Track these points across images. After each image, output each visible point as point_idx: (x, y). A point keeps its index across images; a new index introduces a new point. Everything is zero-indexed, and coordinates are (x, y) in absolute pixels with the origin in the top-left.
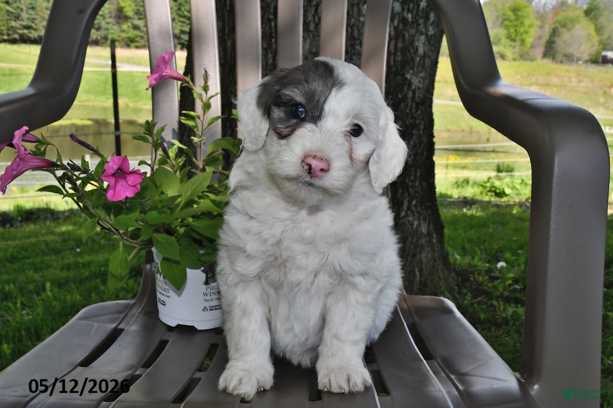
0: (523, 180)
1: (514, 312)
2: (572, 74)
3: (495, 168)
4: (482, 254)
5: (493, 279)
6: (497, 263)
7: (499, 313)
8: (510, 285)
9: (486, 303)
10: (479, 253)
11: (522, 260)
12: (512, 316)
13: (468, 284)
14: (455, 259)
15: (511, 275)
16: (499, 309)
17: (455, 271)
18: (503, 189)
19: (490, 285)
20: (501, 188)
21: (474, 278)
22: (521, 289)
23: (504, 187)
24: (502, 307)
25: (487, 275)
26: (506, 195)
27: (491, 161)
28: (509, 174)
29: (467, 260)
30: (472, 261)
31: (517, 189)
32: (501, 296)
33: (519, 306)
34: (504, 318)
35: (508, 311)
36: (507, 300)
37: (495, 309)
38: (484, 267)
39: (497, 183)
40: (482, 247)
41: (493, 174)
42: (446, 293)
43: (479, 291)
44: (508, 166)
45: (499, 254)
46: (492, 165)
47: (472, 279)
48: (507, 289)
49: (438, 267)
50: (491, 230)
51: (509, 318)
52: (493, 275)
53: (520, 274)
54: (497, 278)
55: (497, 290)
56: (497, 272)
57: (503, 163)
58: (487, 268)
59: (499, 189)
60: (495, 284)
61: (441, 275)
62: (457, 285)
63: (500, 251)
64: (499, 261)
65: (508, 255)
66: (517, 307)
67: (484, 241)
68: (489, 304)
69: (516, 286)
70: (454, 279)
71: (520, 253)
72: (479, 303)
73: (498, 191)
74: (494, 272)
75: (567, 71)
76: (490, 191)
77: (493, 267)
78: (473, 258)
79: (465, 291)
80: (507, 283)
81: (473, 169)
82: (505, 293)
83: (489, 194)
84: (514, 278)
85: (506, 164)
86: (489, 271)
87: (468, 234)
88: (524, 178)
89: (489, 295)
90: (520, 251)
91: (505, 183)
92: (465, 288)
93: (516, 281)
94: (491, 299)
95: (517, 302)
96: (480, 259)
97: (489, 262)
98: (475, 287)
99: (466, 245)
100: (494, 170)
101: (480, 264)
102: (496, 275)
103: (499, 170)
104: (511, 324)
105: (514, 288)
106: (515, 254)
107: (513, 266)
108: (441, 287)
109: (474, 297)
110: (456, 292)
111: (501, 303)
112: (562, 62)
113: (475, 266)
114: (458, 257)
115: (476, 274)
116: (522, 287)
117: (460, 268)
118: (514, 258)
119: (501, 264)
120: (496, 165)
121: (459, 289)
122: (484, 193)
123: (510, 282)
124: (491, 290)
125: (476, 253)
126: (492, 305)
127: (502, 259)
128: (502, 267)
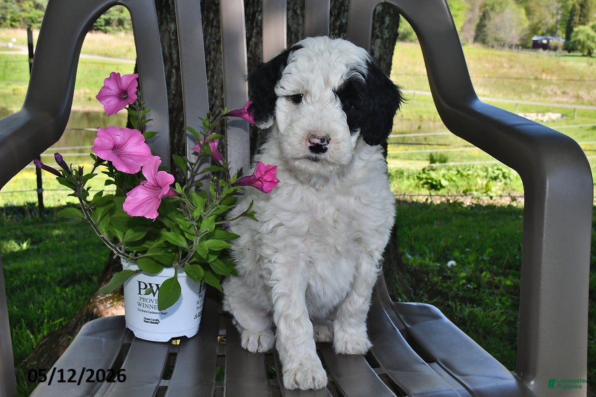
0: (458, 171)
1: (471, 312)
2: (503, 60)
3: (429, 158)
4: (430, 252)
5: (446, 278)
6: (447, 262)
7: (457, 314)
8: (463, 285)
9: (443, 304)
10: (427, 251)
11: (471, 258)
12: (468, 316)
13: (422, 285)
14: (408, 259)
15: (463, 274)
16: (456, 310)
17: (408, 271)
18: (440, 181)
19: (445, 285)
20: (437, 180)
21: (428, 278)
22: (474, 288)
23: (440, 178)
24: (459, 308)
25: (440, 275)
26: (442, 187)
28: (443, 164)
29: (419, 260)
30: (423, 261)
31: (454, 181)
32: (456, 296)
33: (475, 305)
34: (461, 318)
35: (465, 311)
36: (463, 300)
37: (452, 310)
38: (435, 266)
39: (433, 175)
40: (430, 245)
42: (404, 297)
43: (434, 292)
44: (441, 156)
45: (447, 252)
46: (425, 155)
47: (426, 279)
48: (461, 288)
49: (394, 269)
50: (435, 227)
51: (467, 318)
52: (444, 274)
53: (471, 273)
54: (450, 278)
55: (452, 290)
56: (449, 272)
57: (437, 153)
58: (438, 268)
59: (436, 181)
61: (396, 276)
62: (412, 286)
63: (449, 249)
64: (450, 260)
65: (457, 254)
66: (473, 307)
67: (431, 239)
68: (446, 304)
69: (469, 286)
70: (408, 280)
71: (467, 251)
73: (434, 183)
74: (446, 272)
75: (499, 56)
76: (427, 183)
77: (444, 266)
78: (424, 258)
79: (421, 292)
80: (461, 283)
82: (460, 293)
83: (426, 186)
84: (466, 277)
85: (439, 154)
86: (441, 271)
87: (413, 231)
88: (459, 169)
89: (445, 296)
90: (467, 249)
91: (440, 175)
92: (421, 289)
93: (469, 280)
94: (447, 299)
95: (473, 301)
96: (430, 259)
97: (438, 261)
98: (430, 287)
99: (413, 243)
101: (431, 264)
102: (448, 275)
103: (432, 160)
104: (468, 324)
105: (467, 287)
106: (462, 252)
107: (463, 265)
108: (397, 290)
109: (431, 298)
110: (412, 294)
111: (458, 304)
112: (493, 47)
113: (427, 266)
114: (409, 256)
115: (430, 274)
116: (475, 286)
117: (413, 268)
118: (463, 256)
119: (451, 263)
120: (429, 155)
121: (415, 290)
122: (420, 186)
123: (464, 281)
124: (445, 290)
125: (425, 253)
126: (449, 306)
127: (451, 258)
128: (452, 266)
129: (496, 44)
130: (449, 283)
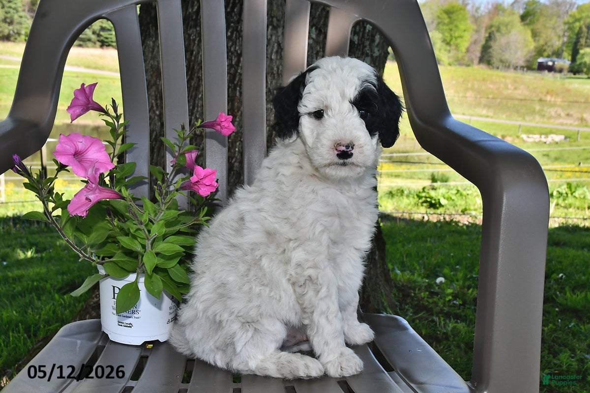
0: (458, 191)
1: (454, 328)
2: (508, 81)
3: (430, 177)
4: (420, 269)
5: (432, 294)
6: (436, 278)
7: (440, 329)
8: (450, 301)
9: (427, 319)
10: (418, 268)
11: (460, 275)
12: (452, 331)
13: (408, 300)
14: (396, 275)
15: (450, 291)
16: (440, 324)
17: (396, 287)
18: (439, 200)
19: (431, 300)
20: (437, 199)
21: (415, 294)
22: (460, 305)
23: (439, 197)
24: (443, 323)
25: (427, 291)
26: (441, 205)
27: (425, 170)
28: (445, 183)
29: (407, 275)
30: (412, 277)
31: (453, 200)
32: (442, 311)
33: (459, 321)
34: (444, 333)
35: (449, 326)
36: (447, 316)
37: (436, 325)
38: (423, 282)
39: (433, 193)
40: (421, 262)
41: (428, 183)
42: (388, 309)
43: (419, 307)
44: (443, 175)
45: (438, 269)
46: (427, 174)
47: (413, 294)
48: (447, 304)
49: (380, 283)
50: (429, 244)
51: (450, 333)
52: (432, 290)
53: (459, 289)
54: (437, 294)
55: (437, 306)
56: (437, 288)
57: (438, 172)
58: (426, 284)
59: (435, 200)
60: (435, 300)
61: (383, 291)
62: (398, 301)
63: (439, 266)
64: (438, 276)
65: (446, 271)
66: (457, 322)
67: (423, 256)
68: (430, 319)
69: (455, 302)
70: (395, 295)
71: (458, 268)
72: (420, 319)
73: (433, 202)
74: (434, 288)
76: (426, 202)
77: (433, 283)
78: (413, 274)
79: (407, 307)
80: (447, 299)
81: (407, 178)
82: (445, 308)
83: (425, 204)
84: (453, 293)
85: (440, 173)
86: (429, 287)
87: (406, 248)
88: (459, 189)
89: (430, 311)
90: (458, 267)
91: (440, 194)
92: (407, 304)
93: (455, 296)
94: (432, 315)
95: (457, 317)
96: (420, 275)
97: (428, 277)
98: (416, 303)
99: (405, 260)
100: (429, 179)
101: (419, 279)
102: (435, 291)
103: (434, 180)
104: (451, 339)
105: (454, 304)
106: (453, 269)
107: (452, 282)
108: (383, 303)
109: (415, 313)
110: (398, 308)
111: (442, 319)
113: (415, 282)
114: (398, 272)
115: (417, 289)
116: (461, 303)
117: (401, 283)
118: (452, 273)
119: (440, 280)
120: (430, 174)
121: (401, 305)
122: (420, 204)
123: (450, 297)
124: (431, 306)
125: (415, 269)
126: (433, 321)
127: (441, 275)
128: (441, 282)
129: (501, 65)
130: (436, 299)
